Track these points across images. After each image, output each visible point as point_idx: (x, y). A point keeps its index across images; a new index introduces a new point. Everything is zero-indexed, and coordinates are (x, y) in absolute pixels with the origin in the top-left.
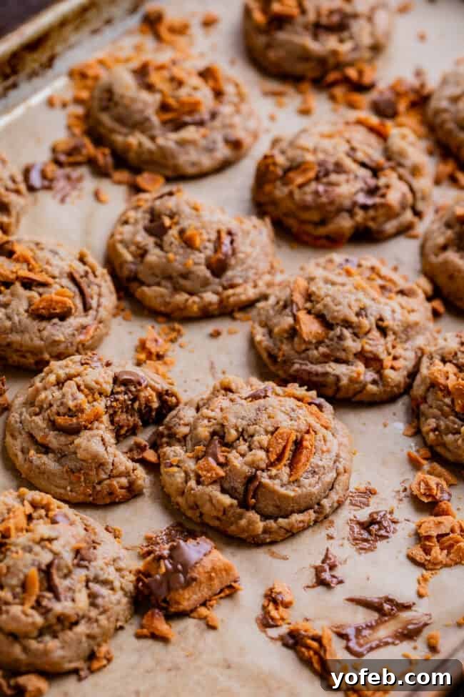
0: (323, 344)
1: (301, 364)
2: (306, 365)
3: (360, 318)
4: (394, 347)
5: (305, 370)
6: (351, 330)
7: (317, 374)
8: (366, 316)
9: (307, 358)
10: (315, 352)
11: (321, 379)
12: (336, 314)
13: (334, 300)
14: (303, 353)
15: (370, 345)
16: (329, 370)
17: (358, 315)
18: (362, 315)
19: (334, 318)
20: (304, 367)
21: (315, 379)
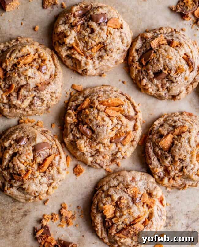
0: (162, 151)
1: (151, 146)
2: (151, 149)
3: (179, 161)
4: (178, 176)
5: (148, 149)
6: (172, 159)
7: (149, 155)
8: (181, 162)
9: (154, 147)
10: (158, 149)
11: (148, 157)
12: (174, 151)
13: (180, 147)
14: (155, 145)
15: (172, 168)
16: (152, 159)
17: (180, 159)
18: (180, 161)
19: (173, 151)
20: (150, 148)
21: (147, 155)
